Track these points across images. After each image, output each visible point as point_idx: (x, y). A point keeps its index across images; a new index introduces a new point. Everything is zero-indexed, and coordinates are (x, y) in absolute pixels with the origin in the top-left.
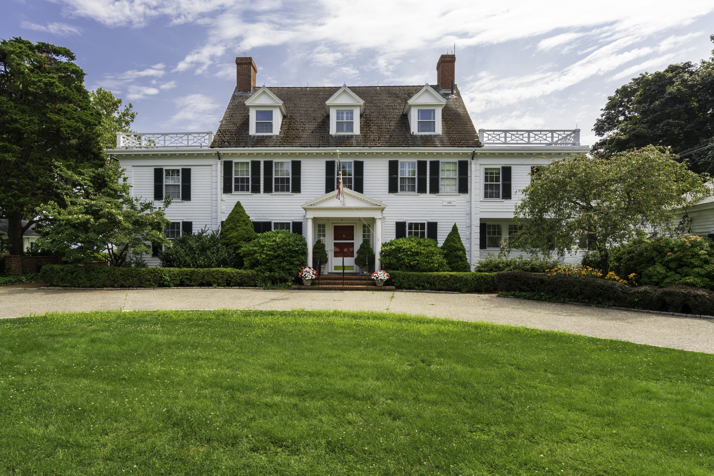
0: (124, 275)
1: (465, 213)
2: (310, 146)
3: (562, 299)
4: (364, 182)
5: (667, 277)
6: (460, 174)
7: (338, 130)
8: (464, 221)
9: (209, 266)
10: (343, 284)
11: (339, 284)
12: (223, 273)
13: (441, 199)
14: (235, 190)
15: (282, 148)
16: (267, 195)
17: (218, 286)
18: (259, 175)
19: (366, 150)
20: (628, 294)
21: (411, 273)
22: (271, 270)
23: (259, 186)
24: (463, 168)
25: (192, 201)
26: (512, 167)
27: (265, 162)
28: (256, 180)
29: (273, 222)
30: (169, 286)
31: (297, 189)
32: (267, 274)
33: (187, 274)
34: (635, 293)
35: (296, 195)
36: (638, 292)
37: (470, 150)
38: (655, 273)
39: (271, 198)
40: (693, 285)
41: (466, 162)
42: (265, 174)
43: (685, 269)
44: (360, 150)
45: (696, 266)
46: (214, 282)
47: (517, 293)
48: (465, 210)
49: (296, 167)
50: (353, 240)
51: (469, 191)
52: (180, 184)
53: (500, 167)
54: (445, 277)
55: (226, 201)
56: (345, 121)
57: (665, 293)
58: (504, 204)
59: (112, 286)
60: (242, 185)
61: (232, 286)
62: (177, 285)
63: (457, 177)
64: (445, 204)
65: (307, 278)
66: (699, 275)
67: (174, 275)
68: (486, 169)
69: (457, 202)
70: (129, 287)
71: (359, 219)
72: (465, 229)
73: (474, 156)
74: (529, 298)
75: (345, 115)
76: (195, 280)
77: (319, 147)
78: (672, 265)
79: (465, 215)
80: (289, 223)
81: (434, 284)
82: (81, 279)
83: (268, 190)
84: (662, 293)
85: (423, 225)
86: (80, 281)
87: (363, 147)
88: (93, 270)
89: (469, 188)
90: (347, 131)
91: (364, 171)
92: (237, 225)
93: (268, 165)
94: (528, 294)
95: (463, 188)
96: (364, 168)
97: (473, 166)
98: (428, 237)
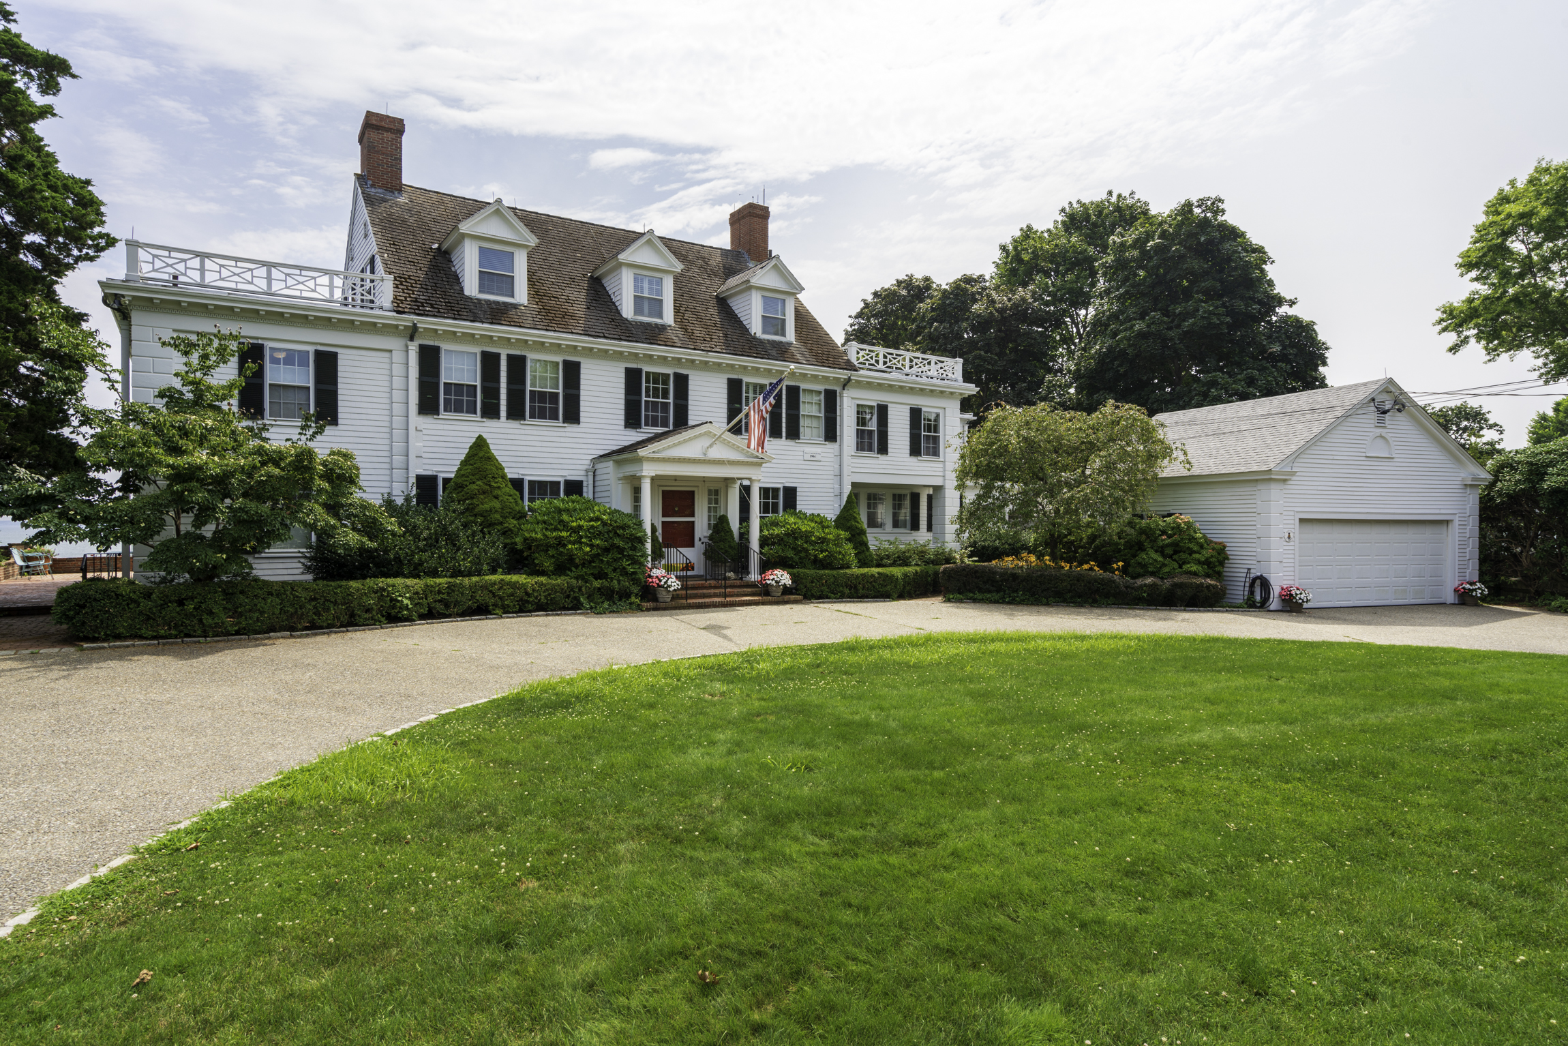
0: (315, 599)
1: (832, 473)
2: (605, 337)
3: (1044, 600)
4: (690, 412)
5: (1164, 565)
6: (826, 411)
7: (638, 311)
8: (831, 486)
9: (479, 573)
10: (725, 596)
11: (715, 595)
12: (513, 585)
13: (802, 449)
14: (445, 410)
15: (552, 334)
16: (514, 425)
17: (505, 613)
18: (498, 381)
19: (699, 356)
20: (1133, 588)
21: (822, 572)
22: (600, 576)
23: (498, 405)
24: (831, 400)
25: (340, 427)
26: (889, 405)
27: (510, 357)
28: (491, 392)
29: (527, 478)
30: (409, 620)
31: (573, 416)
32: (597, 584)
33: (439, 592)
34: (1141, 586)
35: (571, 428)
36: (1145, 585)
37: (843, 374)
38: (1151, 561)
39: (523, 432)
40: (1195, 574)
41: (834, 392)
42: (509, 382)
43: (1184, 556)
44: (690, 355)
45: (1195, 552)
46: (495, 605)
47: (978, 595)
48: (831, 468)
49: (572, 372)
50: (693, 515)
51: (838, 438)
52: (311, 385)
53: (875, 404)
54: (873, 576)
55: (425, 432)
56: (646, 295)
57: (1175, 585)
58: (880, 462)
59: (292, 629)
60: (461, 399)
61: (530, 611)
62: (422, 617)
63: (822, 415)
64: (807, 457)
65: (672, 589)
66: (1199, 562)
67: (417, 593)
68: (858, 405)
69: (823, 455)
70: (329, 626)
71: (704, 480)
72: (832, 499)
73: (846, 383)
74: (996, 602)
75: (646, 285)
76: (457, 603)
77: (620, 339)
78: (1169, 551)
79: (832, 477)
80: (559, 482)
81: (855, 587)
82: (211, 613)
83: (516, 413)
84: (1172, 585)
85: (776, 490)
86: (208, 620)
87: (695, 349)
88: (242, 592)
89: (838, 434)
90: (650, 315)
91: (690, 393)
92: (493, 484)
93: (517, 365)
94: (996, 596)
95: (831, 434)
96: (690, 387)
97: (845, 399)
98: (784, 510)
